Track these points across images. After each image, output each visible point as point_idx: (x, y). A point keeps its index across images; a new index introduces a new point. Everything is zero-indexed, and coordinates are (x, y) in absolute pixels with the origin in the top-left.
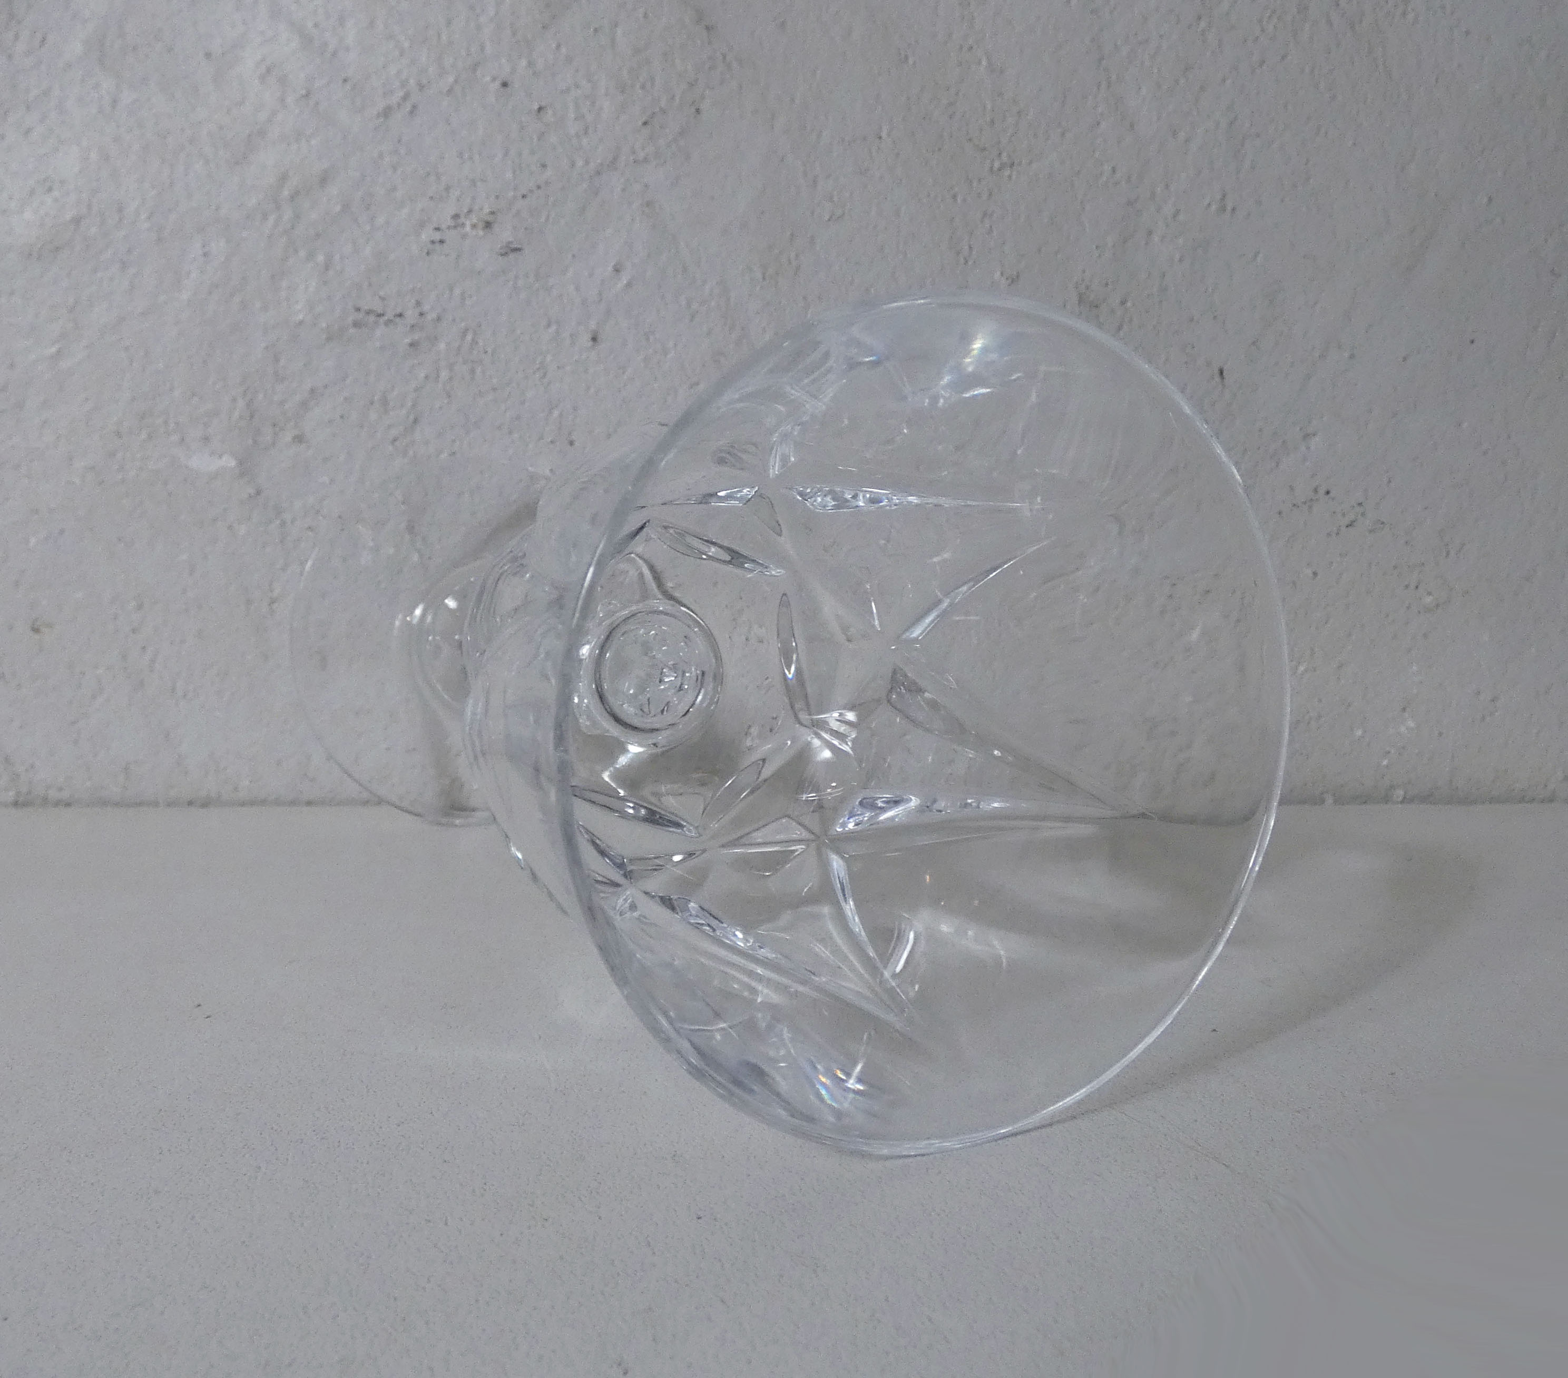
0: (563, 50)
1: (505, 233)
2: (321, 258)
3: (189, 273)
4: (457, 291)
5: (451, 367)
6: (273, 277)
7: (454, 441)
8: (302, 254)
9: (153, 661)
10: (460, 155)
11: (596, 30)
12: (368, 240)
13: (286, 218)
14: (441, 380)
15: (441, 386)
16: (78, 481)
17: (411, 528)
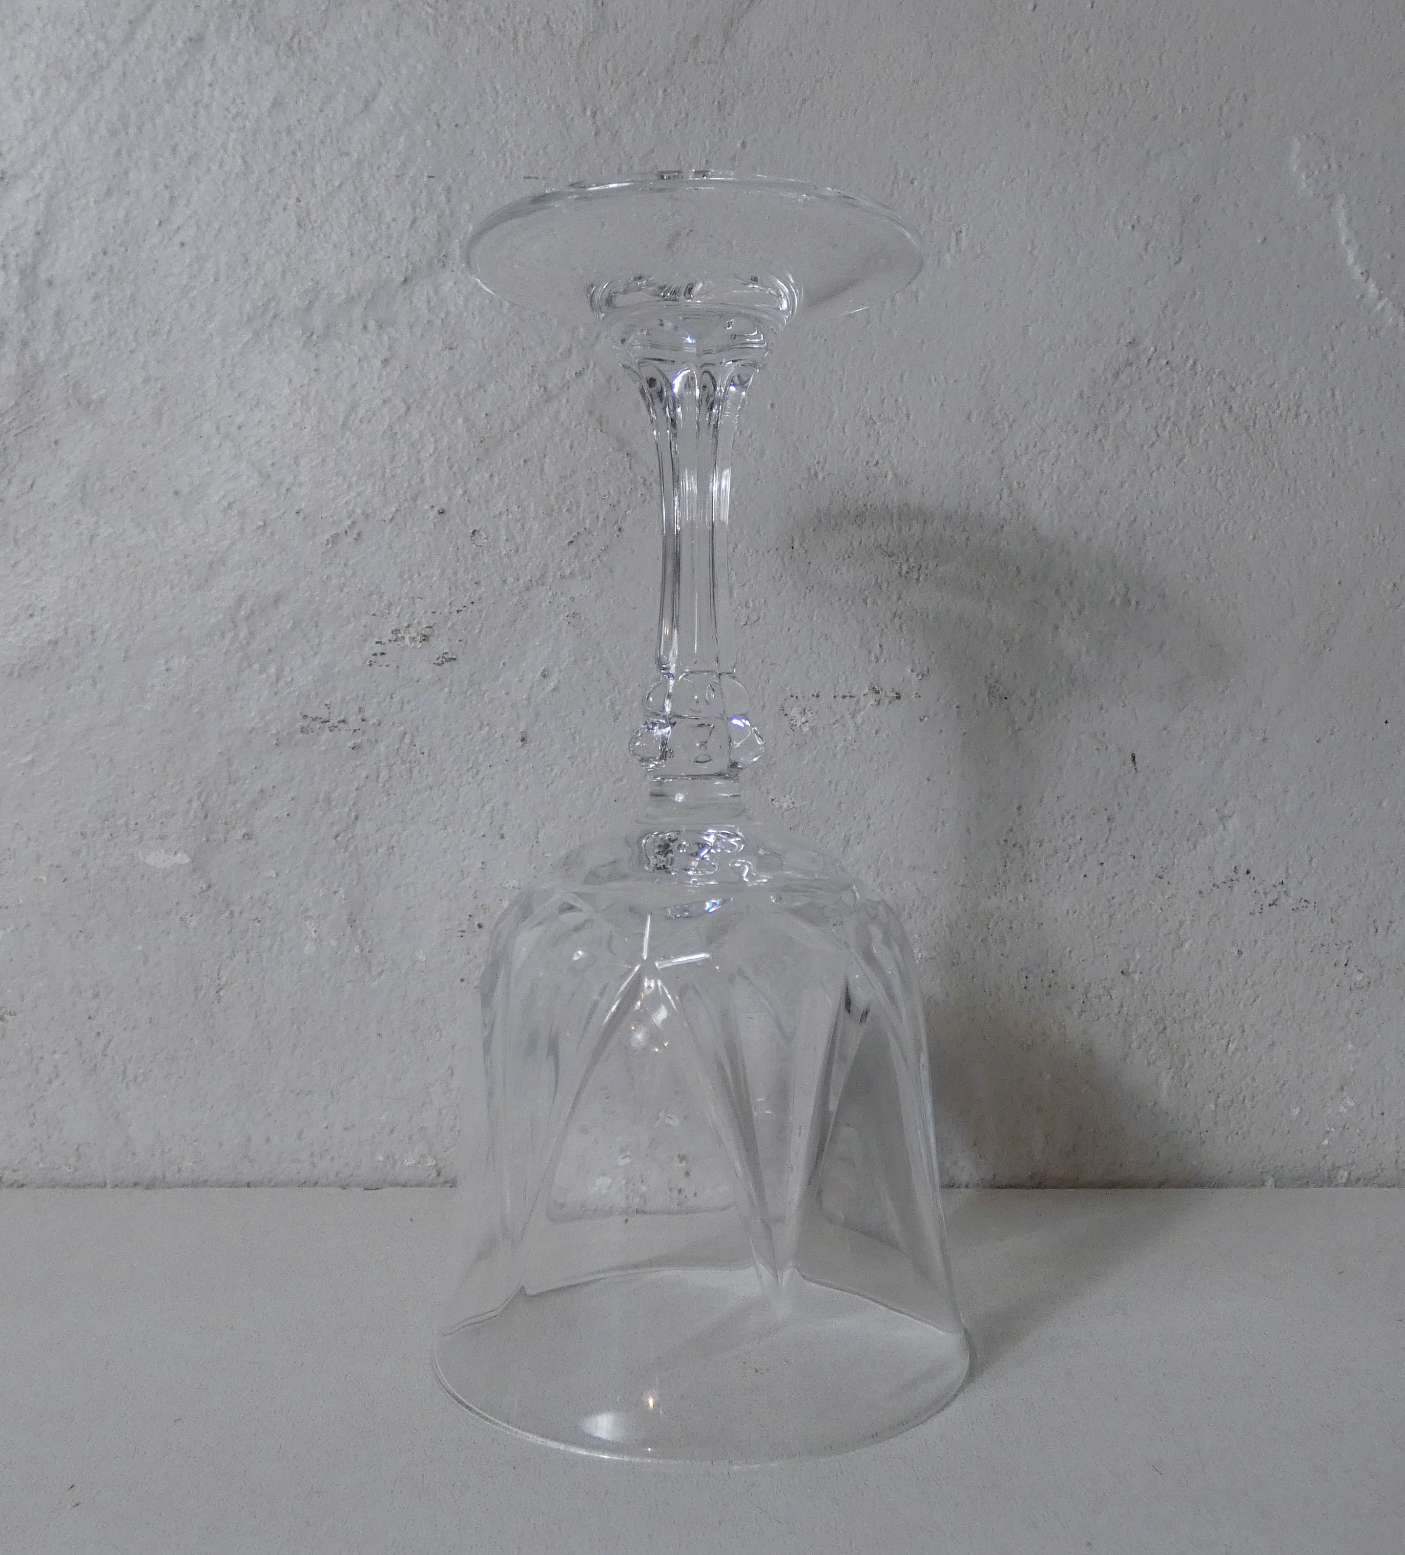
0: (496, 479)
1: (440, 645)
2: (272, 670)
3: (153, 686)
4: (397, 698)
5: (390, 767)
6: (228, 689)
7: (392, 836)
8: (256, 667)
9: (106, 1046)
10: (400, 575)
12: (316, 653)
13: (242, 635)
14: (381, 780)
15: (381, 785)
16: (44, 879)
17: (352, 921)
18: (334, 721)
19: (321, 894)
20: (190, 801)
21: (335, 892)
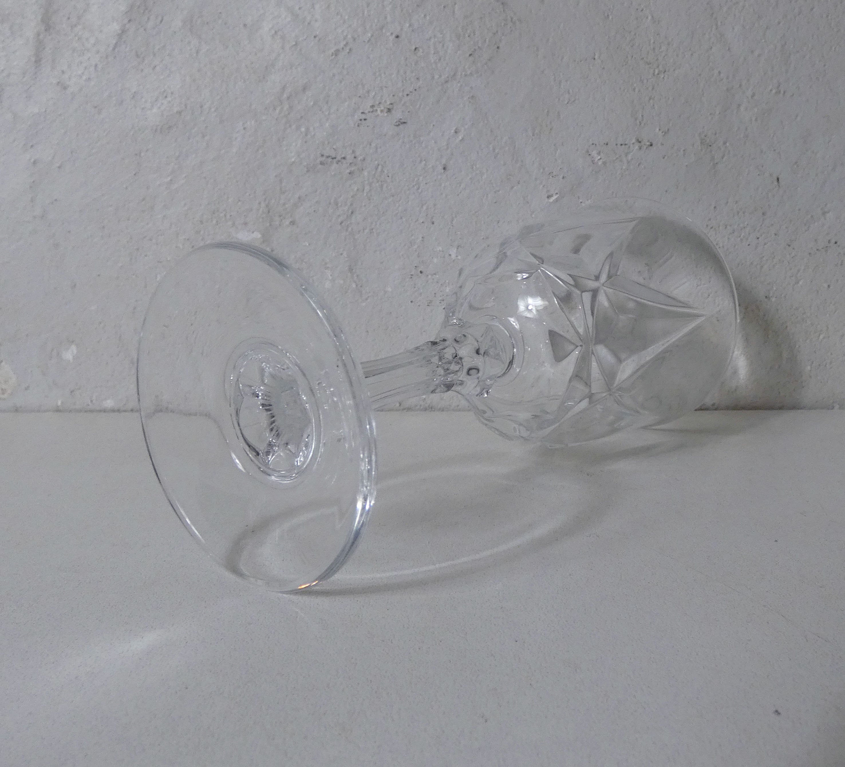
0: (428, 18)
1: (397, 114)
2: (303, 129)
3: (236, 138)
4: (373, 145)
5: (370, 184)
6: (279, 139)
7: (372, 223)
8: (294, 127)
10: (375, 74)
11: (444, 7)
12: (327, 120)
13: (285, 109)
14: (365, 191)
15: (365, 195)
16: (181, 247)
17: (351, 270)
19: (334, 255)
20: (260, 203)
21: (341, 254)
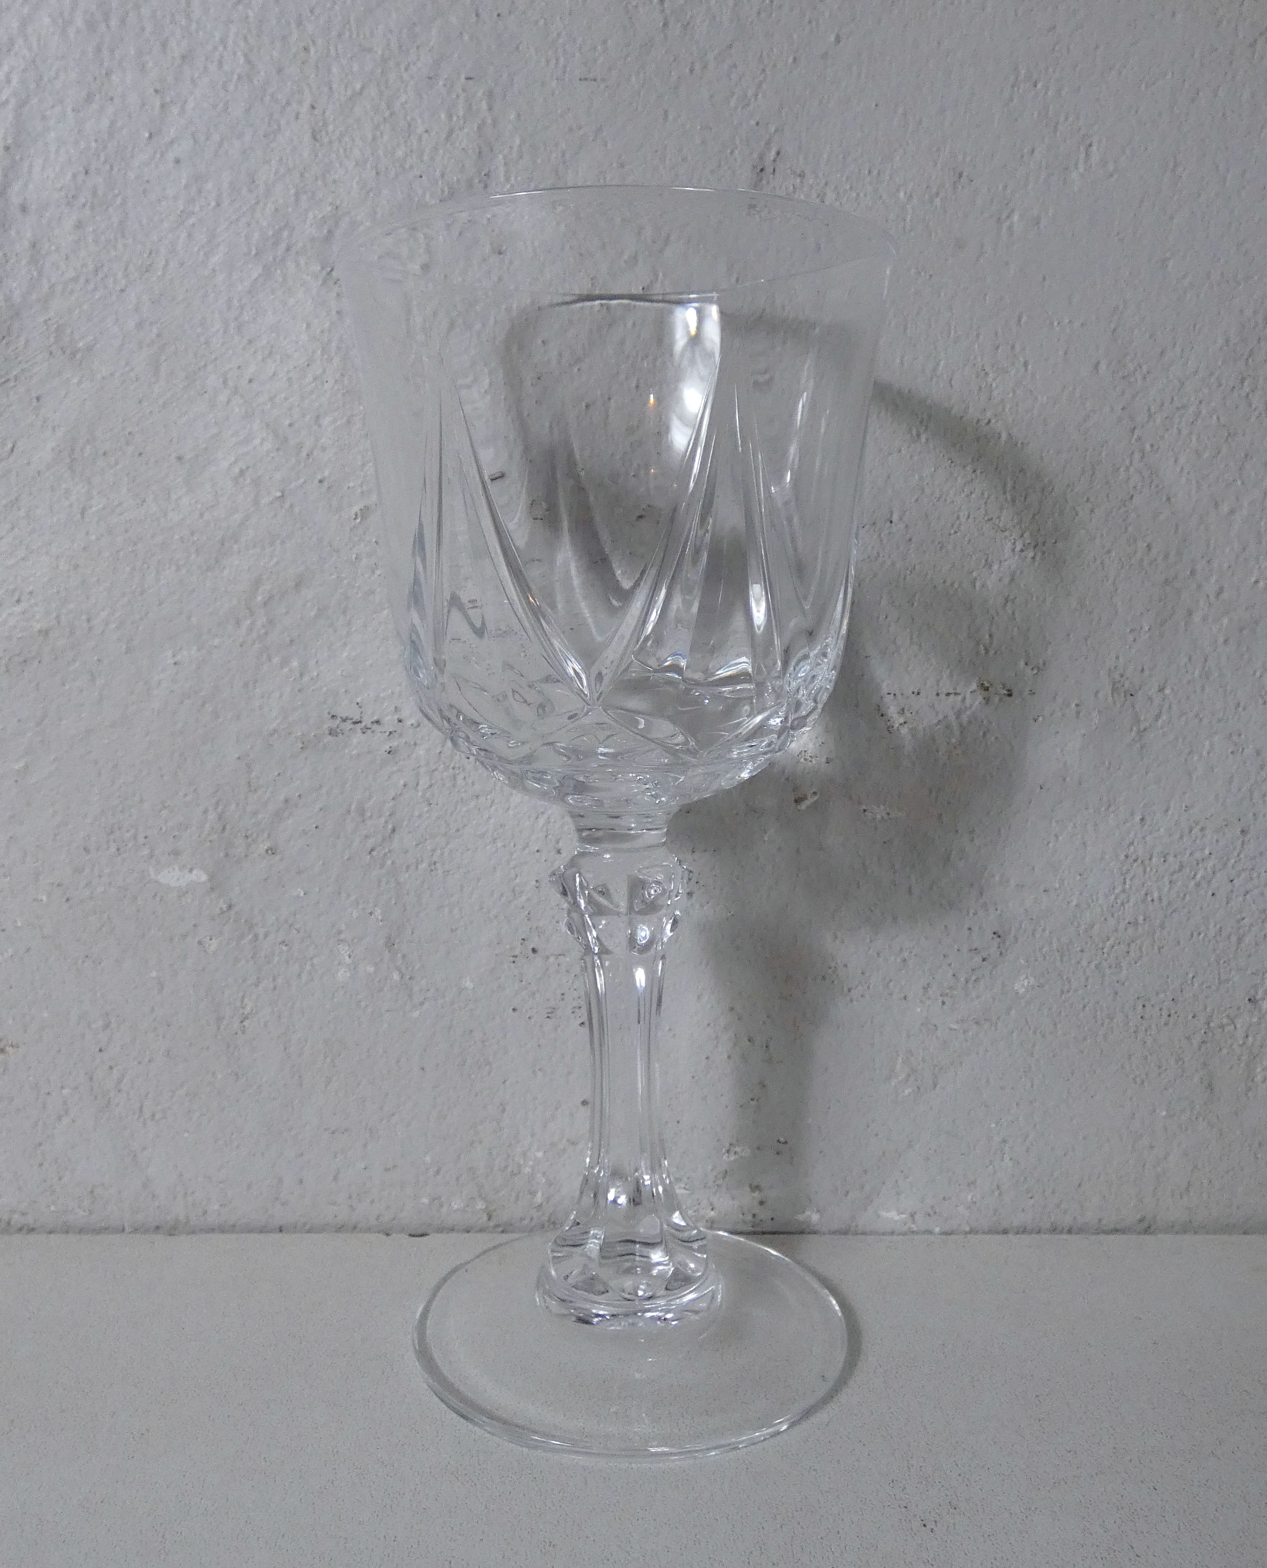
2: (295, 664)
3: (159, 683)
5: (431, 773)
6: (246, 685)
7: (434, 850)
8: (276, 660)
9: (120, 1081)
11: (587, 406)
12: (345, 644)
13: (259, 623)
14: (420, 788)
15: (420, 794)
16: (44, 898)
17: (390, 944)
18: (367, 721)
19: (355, 915)
20: (206, 812)
21: (371, 913)
